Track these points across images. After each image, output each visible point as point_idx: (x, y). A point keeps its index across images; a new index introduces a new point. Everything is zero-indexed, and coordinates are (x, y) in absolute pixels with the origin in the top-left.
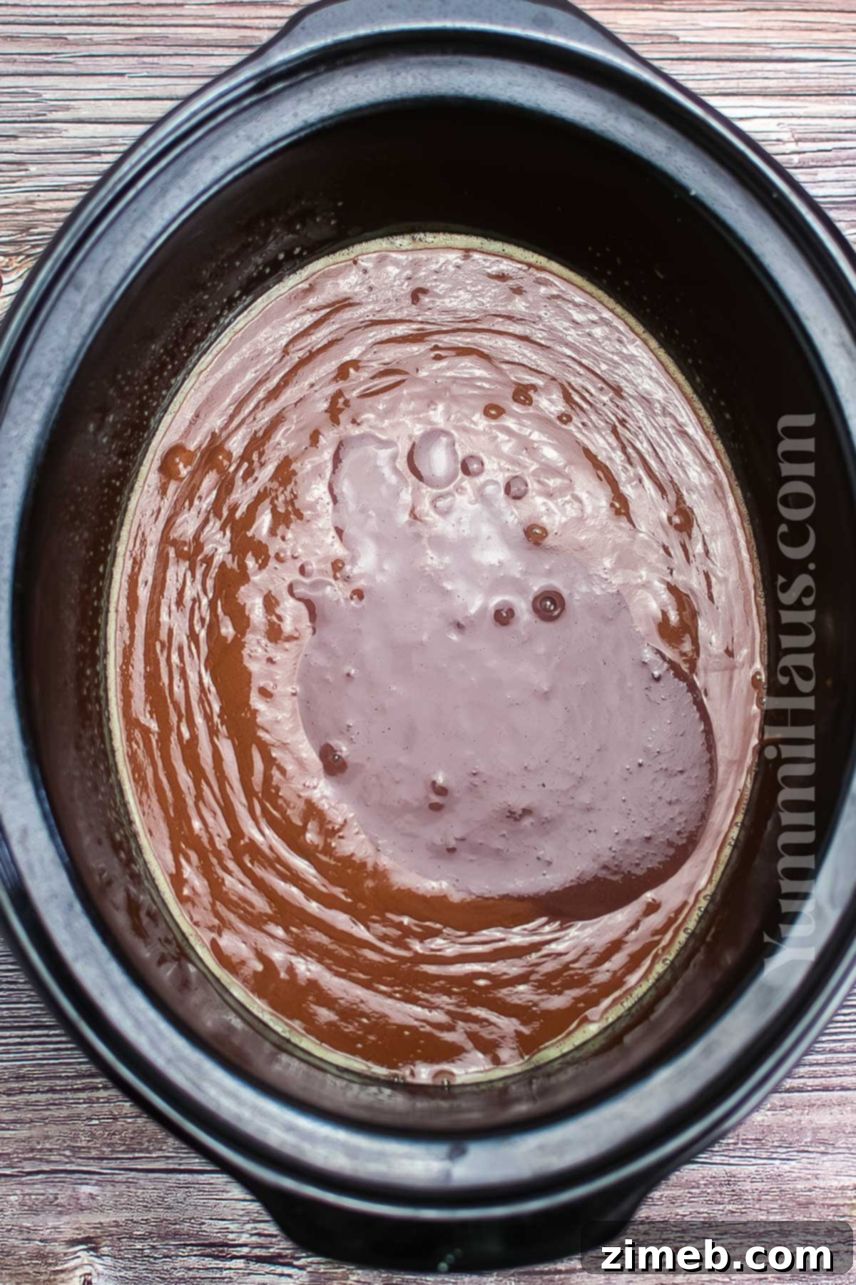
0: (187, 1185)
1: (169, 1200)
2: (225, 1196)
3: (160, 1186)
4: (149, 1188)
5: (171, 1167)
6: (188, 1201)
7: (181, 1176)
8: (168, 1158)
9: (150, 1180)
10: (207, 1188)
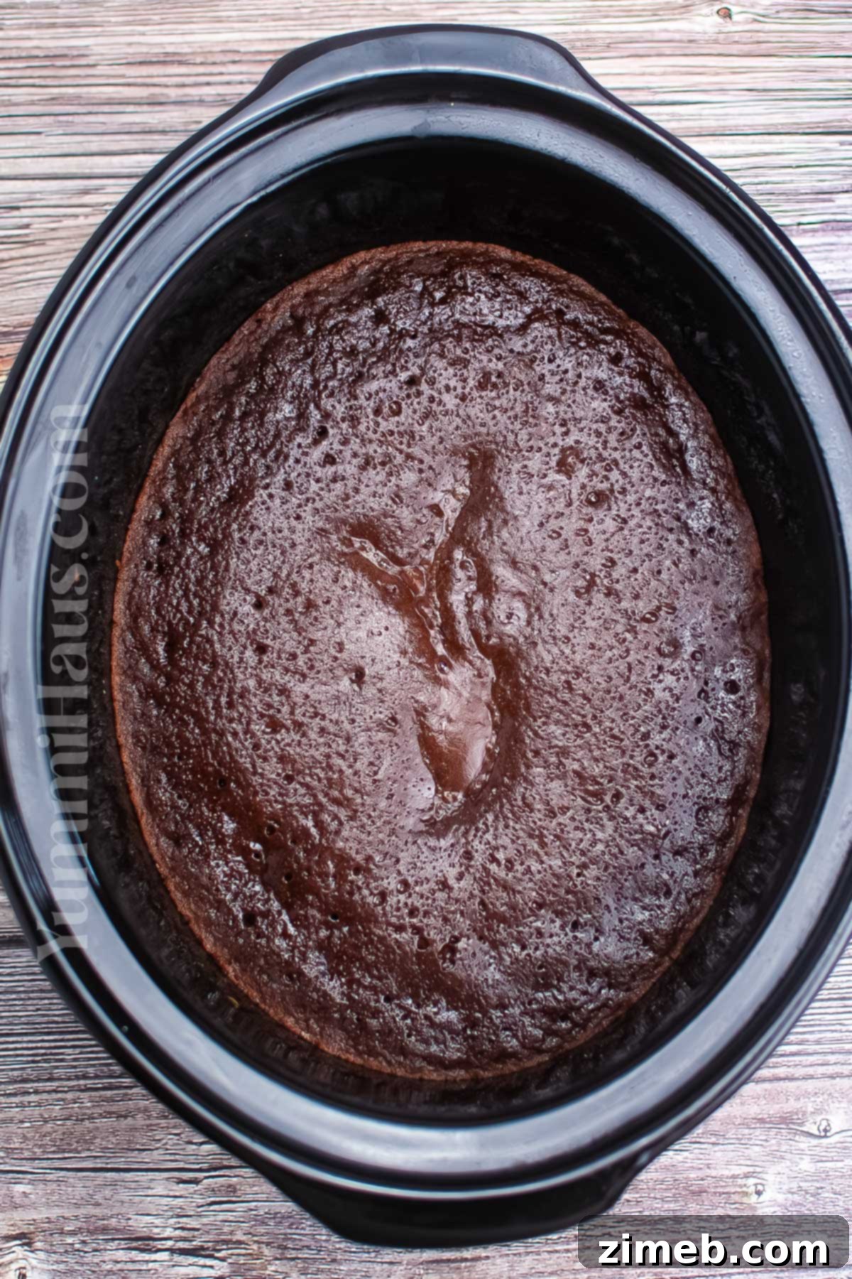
0: (114, 1184)
1: (98, 1197)
2: (150, 1192)
3: (88, 1184)
4: (78, 1187)
5: (99, 1166)
6: (116, 1197)
7: (109, 1175)
8: (96, 1157)
9: (80, 1179)
10: (133, 1185)
